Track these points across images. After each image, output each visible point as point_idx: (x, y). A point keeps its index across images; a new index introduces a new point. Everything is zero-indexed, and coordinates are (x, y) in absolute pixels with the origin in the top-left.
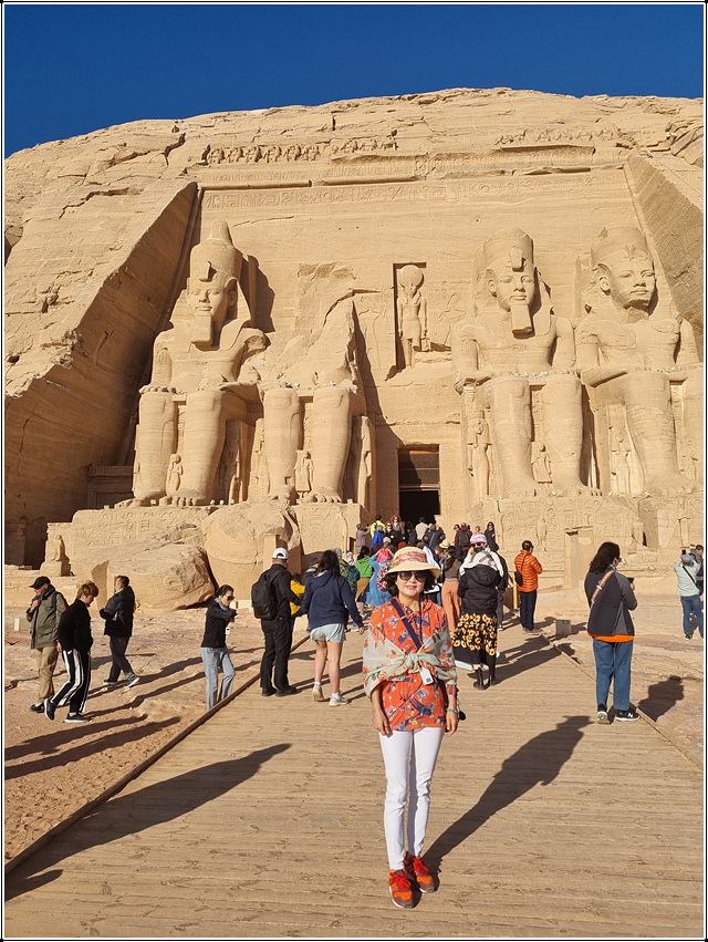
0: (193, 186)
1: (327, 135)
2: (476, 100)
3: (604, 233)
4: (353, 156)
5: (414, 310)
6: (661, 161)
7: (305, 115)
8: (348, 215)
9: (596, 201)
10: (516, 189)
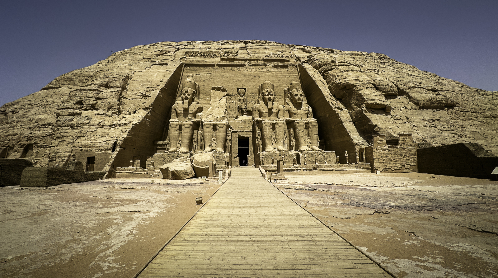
0: (183, 63)
1: (219, 51)
2: (259, 44)
3: (291, 84)
4: (226, 57)
5: (242, 101)
6: (305, 66)
7: (213, 45)
8: (225, 74)
9: (290, 74)
10: (270, 69)
